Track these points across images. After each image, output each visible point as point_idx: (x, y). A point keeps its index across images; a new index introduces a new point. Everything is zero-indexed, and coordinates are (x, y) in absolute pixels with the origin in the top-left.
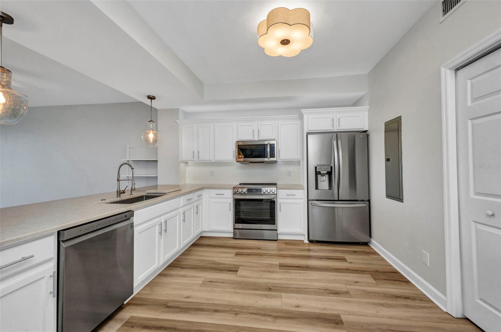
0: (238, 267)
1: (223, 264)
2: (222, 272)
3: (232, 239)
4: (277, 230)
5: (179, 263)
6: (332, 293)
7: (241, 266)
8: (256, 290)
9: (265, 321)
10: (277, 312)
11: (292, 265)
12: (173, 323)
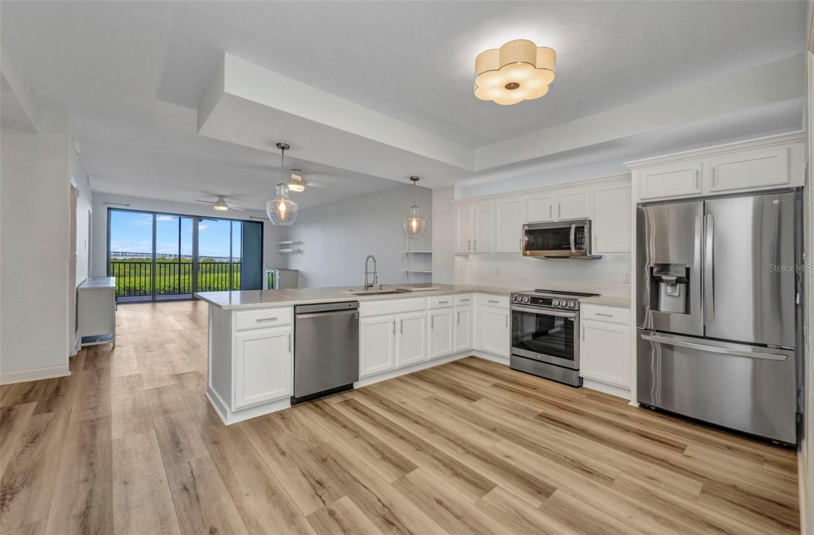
0: (481, 397)
1: (467, 389)
2: (459, 396)
3: (509, 369)
4: (578, 370)
5: (424, 375)
6: (580, 468)
7: (484, 397)
8: (477, 424)
9: (454, 449)
10: (475, 449)
11: (560, 420)
12: (375, 415)
